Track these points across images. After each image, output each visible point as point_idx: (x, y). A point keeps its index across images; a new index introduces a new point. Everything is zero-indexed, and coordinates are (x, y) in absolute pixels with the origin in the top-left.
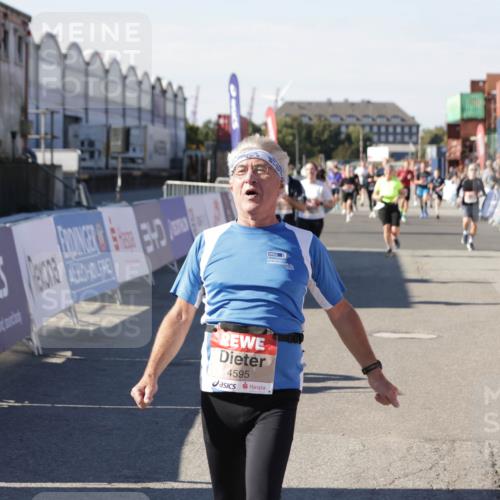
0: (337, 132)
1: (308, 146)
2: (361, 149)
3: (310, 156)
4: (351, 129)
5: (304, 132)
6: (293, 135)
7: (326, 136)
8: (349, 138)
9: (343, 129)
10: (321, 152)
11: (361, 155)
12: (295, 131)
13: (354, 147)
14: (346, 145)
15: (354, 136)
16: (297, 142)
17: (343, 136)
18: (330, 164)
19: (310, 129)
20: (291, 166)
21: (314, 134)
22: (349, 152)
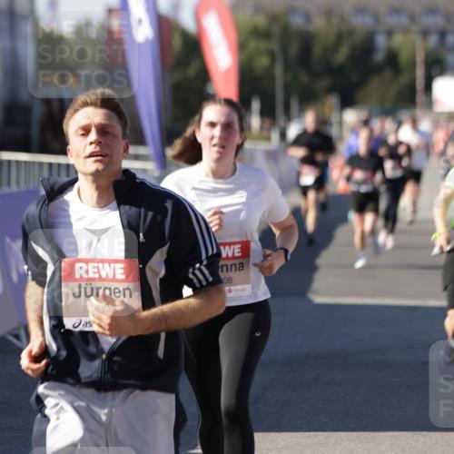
0: (367, 47)
1: (304, 78)
2: (420, 83)
3: (308, 98)
4: (398, 40)
5: (294, 49)
6: (272, 55)
7: (342, 55)
8: (392, 59)
9: (381, 41)
10: (330, 90)
11: (420, 97)
12: (275, 45)
13: (404, 79)
14: (388, 74)
15: (404, 57)
16: (279, 71)
17: (379, 57)
18: (351, 116)
19: (307, 41)
20: (267, 122)
21: (317, 51)
22: (393, 91)
